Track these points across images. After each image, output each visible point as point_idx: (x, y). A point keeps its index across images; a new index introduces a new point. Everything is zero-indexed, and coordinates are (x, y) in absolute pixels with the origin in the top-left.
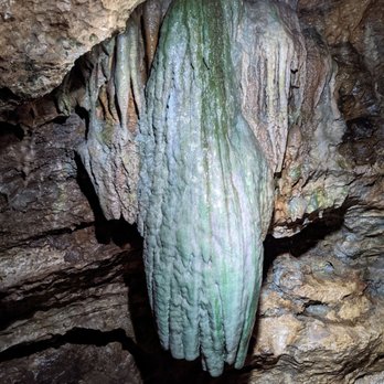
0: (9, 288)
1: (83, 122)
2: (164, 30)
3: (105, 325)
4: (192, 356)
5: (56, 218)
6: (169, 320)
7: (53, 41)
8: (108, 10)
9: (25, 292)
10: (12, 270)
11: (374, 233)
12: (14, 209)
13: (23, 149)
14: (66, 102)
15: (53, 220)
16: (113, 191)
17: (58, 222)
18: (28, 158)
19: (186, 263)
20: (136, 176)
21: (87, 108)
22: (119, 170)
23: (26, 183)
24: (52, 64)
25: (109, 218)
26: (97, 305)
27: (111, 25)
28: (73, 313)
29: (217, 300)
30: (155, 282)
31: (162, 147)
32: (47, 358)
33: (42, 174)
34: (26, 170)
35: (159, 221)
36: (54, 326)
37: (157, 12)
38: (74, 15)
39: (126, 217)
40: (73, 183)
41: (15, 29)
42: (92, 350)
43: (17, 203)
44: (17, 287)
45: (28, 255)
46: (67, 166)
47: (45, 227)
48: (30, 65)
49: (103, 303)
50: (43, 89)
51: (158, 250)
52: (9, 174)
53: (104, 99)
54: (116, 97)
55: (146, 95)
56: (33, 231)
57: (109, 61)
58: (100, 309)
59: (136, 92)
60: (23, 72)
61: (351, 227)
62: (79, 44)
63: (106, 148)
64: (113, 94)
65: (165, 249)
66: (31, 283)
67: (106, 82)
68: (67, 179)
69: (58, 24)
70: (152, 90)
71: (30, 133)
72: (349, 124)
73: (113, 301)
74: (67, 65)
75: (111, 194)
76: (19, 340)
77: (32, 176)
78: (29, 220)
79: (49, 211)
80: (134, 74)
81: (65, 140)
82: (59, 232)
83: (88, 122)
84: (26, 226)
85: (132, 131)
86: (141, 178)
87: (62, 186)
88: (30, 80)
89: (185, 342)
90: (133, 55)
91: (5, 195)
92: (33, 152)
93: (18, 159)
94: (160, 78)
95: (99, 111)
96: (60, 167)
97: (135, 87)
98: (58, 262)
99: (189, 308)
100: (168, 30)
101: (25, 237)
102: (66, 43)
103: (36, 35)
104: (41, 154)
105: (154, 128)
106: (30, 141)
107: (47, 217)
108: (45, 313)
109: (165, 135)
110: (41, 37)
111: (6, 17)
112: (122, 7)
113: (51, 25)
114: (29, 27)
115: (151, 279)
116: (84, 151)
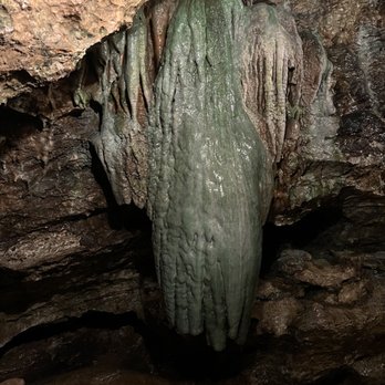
0: (28, 268)
1: (97, 115)
2: (170, 31)
3: (118, 308)
4: (196, 331)
5: (72, 204)
6: (175, 297)
7: (66, 32)
8: (115, 6)
9: (44, 273)
10: (31, 252)
11: (370, 222)
12: (34, 195)
13: (43, 139)
14: (81, 96)
15: (69, 206)
16: (124, 178)
17: (74, 208)
18: (47, 148)
19: (191, 242)
20: (145, 163)
21: (101, 102)
22: (129, 159)
23: (45, 172)
24: (65, 51)
25: (120, 203)
26: (112, 290)
27: (118, 19)
28: (88, 297)
29: (219, 277)
30: (162, 262)
31: (169, 138)
32: (64, 340)
33: (59, 163)
34: (45, 159)
35: (166, 205)
36: (71, 309)
37: (165, 16)
38: (85, 9)
39: (136, 202)
40: (88, 173)
41: (32, 18)
42: (106, 333)
43: (37, 190)
44: (36, 268)
45: (47, 239)
46: (82, 156)
47: (62, 213)
48: (45, 51)
49: (116, 288)
50: (57, 74)
51: (165, 231)
52: (30, 163)
53: (116, 94)
54: (126, 91)
55: (154, 90)
56: (52, 216)
57: (120, 59)
58: (113, 293)
59: (145, 87)
60: (39, 57)
61: (349, 216)
62: (90, 35)
63: (118, 138)
64: (124, 89)
65: (171, 231)
66: (49, 264)
67: (118, 78)
68: (83, 168)
69: (71, 16)
70: (160, 86)
71: (49, 125)
72: (344, 118)
73: (126, 287)
74: (79, 53)
75: (123, 181)
76: (38, 321)
77: (50, 165)
78: (48, 205)
79: (66, 198)
80: (143, 70)
81: (81, 132)
82: (75, 218)
83: (101, 115)
84: (45, 211)
85: (141, 123)
86: (150, 167)
87: (78, 175)
88: (46, 65)
89: (190, 317)
90: (143, 54)
91: (25, 182)
92: (51, 143)
93: (38, 149)
94: (167, 74)
95: (111, 105)
96: (76, 157)
97: (144, 83)
98: (74, 245)
99: (193, 284)
100: (174, 31)
101: (44, 222)
102: (78, 34)
103: (51, 25)
104: (58, 145)
105: (162, 120)
106: (48, 132)
107: (64, 203)
108: (62, 297)
109: (171, 126)
110: (56, 27)
111: (24, 6)
112: (129, 4)
113: (65, 17)
114: (45, 17)
115: (159, 259)
116: (98, 142)
